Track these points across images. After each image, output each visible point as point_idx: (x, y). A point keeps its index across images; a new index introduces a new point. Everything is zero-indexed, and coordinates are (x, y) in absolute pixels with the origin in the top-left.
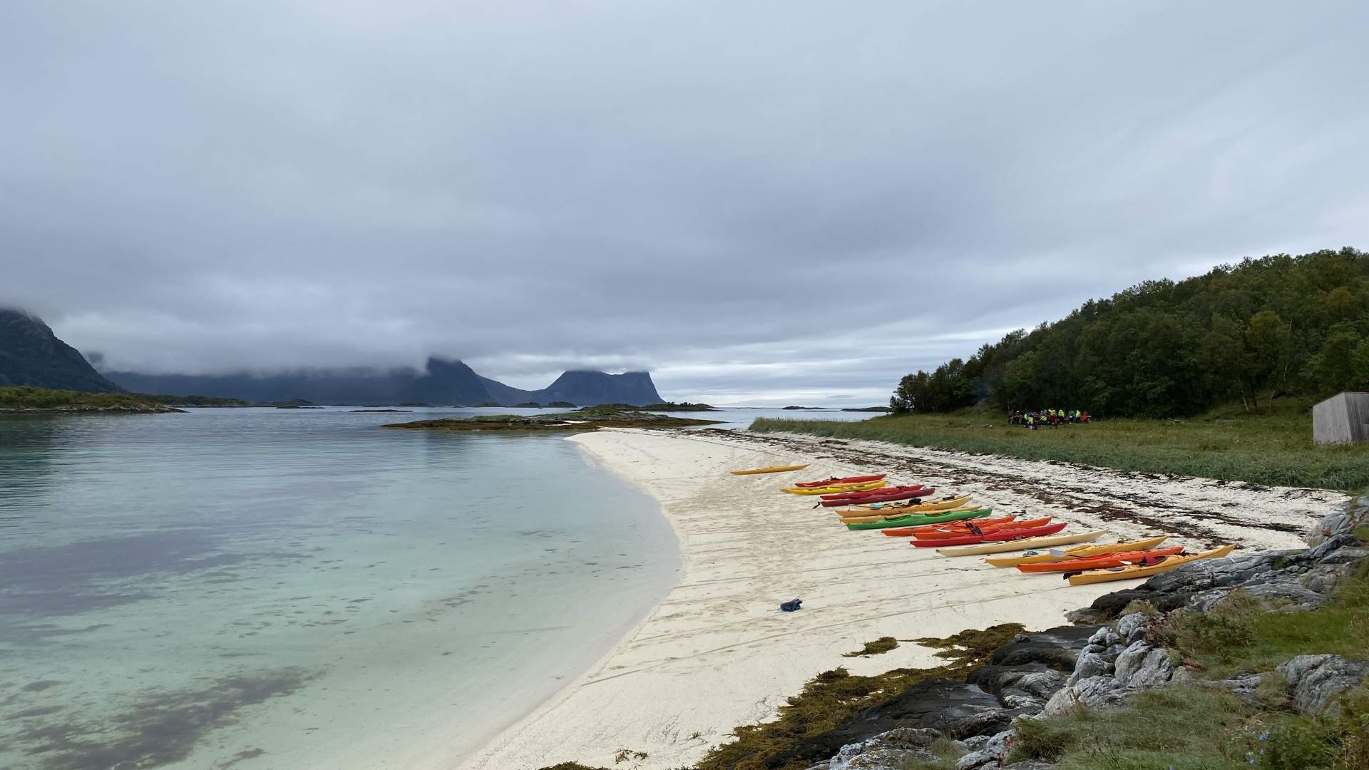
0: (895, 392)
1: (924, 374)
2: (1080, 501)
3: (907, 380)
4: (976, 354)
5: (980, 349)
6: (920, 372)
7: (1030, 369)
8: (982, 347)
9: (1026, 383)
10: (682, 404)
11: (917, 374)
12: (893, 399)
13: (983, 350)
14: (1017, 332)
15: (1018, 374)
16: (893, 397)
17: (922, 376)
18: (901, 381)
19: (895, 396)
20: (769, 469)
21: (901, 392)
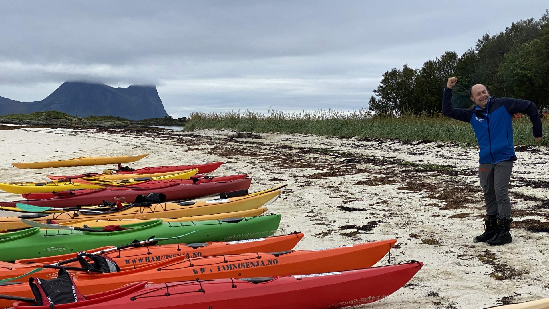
0: (375, 91)
1: (411, 70)
2: (533, 204)
3: (390, 76)
4: (474, 48)
5: (479, 41)
6: (406, 67)
7: (533, 58)
8: (481, 39)
9: (526, 75)
10: (180, 119)
11: (401, 70)
12: (373, 99)
13: (482, 43)
14: (525, 22)
15: (517, 63)
16: (372, 97)
17: (408, 72)
18: (383, 78)
19: (374, 96)
20: (77, 161)
21: (382, 91)
